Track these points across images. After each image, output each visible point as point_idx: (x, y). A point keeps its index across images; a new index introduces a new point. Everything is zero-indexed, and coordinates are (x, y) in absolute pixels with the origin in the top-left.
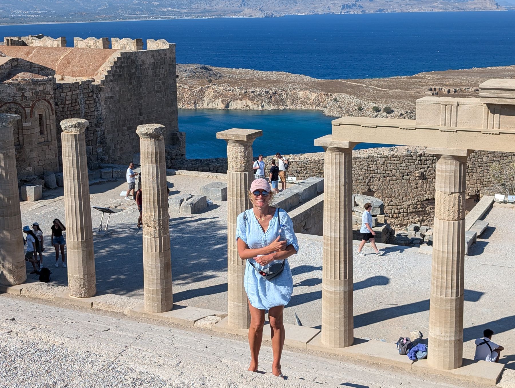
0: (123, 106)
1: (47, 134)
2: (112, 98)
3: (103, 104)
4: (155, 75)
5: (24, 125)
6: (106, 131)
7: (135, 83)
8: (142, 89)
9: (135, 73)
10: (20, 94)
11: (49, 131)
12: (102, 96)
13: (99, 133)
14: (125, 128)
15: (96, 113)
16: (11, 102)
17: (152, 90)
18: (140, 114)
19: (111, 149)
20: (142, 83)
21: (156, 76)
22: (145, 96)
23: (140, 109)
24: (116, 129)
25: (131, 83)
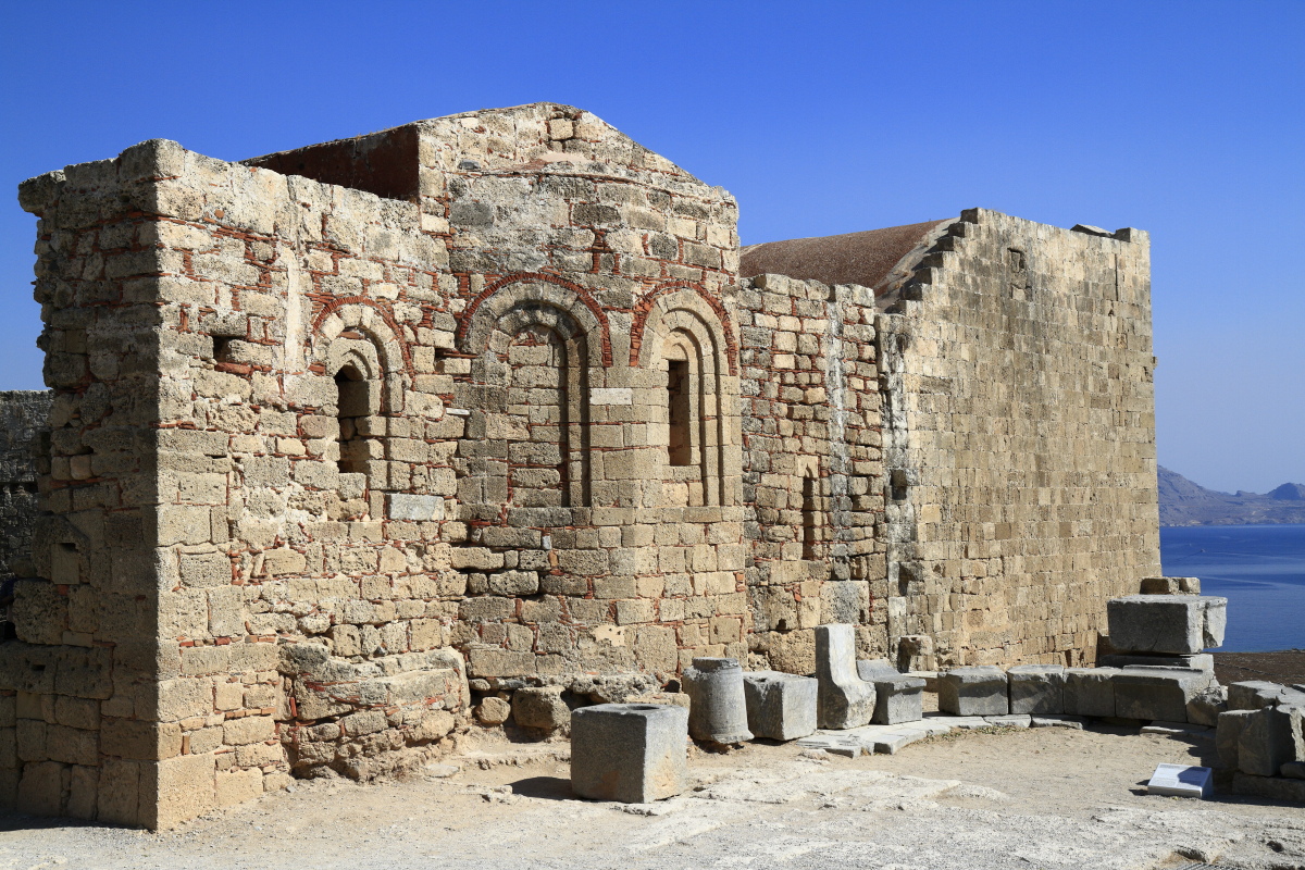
0: (982, 430)
1: (703, 465)
2: (945, 384)
3: (912, 401)
4: (1086, 332)
5: (598, 397)
6: (921, 527)
7: (1024, 348)
8: (1048, 378)
9: (1025, 307)
10: (583, 239)
11: (712, 453)
12: (911, 370)
13: (898, 528)
14: (989, 527)
15: (887, 439)
16: (539, 277)
17: (1078, 388)
18: (1042, 479)
19: (939, 608)
20: (1047, 352)
21: (1090, 338)
22: (1057, 408)
23: (1039, 460)
24: (959, 526)
25: (1010, 343)
